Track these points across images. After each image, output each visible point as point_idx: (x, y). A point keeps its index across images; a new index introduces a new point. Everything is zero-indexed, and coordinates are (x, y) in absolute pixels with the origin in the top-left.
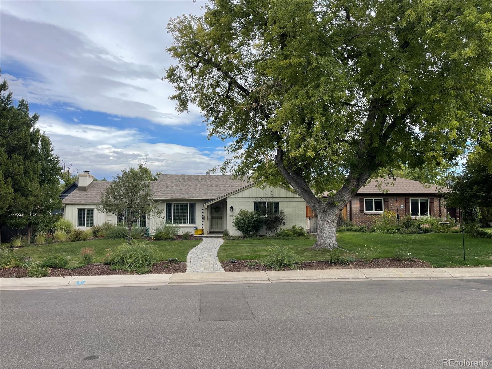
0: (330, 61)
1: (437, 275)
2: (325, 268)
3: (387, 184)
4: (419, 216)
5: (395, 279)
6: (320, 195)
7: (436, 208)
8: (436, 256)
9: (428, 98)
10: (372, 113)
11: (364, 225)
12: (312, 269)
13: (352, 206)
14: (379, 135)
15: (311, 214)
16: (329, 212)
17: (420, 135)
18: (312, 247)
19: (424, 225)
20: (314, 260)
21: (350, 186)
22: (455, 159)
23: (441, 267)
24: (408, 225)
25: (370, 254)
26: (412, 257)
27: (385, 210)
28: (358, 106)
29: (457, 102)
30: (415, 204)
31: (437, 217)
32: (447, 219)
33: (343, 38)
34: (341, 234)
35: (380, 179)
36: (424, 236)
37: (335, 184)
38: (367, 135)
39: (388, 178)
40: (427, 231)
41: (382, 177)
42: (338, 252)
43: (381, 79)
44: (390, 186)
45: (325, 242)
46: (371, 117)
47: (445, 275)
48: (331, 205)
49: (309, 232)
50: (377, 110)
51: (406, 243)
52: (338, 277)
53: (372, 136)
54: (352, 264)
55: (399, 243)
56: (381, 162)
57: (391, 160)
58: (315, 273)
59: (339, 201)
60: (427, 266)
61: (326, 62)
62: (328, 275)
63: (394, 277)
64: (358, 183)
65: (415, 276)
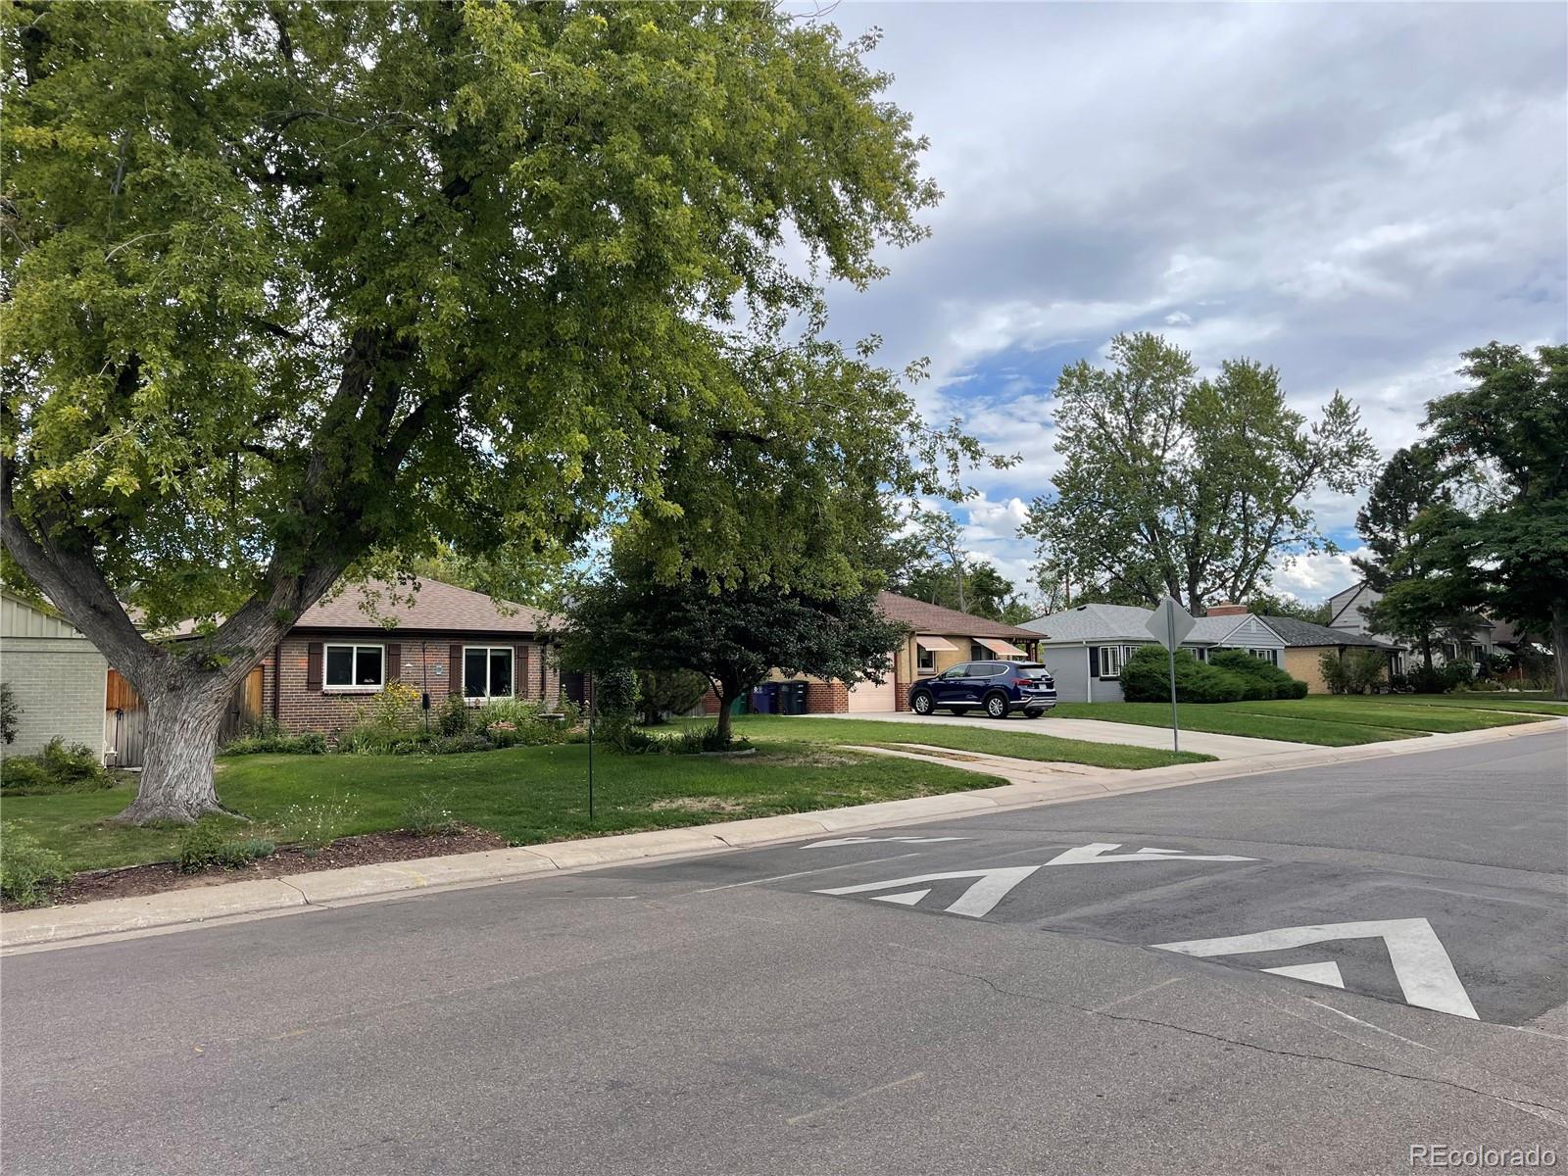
0: (208, 172)
1: (518, 867)
2: (160, 887)
3: (396, 599)
4: (487, 699)
5: (396, 897)
6: (165, 629)
7: (534, 676)
8: (521, 812)
9: (515, 356)
10: (355, 375)
11: (320, 731)
12: (111, 897)
13: (283, 669)
14: (374, 446)
15: (129, 697)
16: (191, 690)
17: (493, 461)
18: (118, 817)
19: (497, 724)
20: (119, 863)
21: (273, 603)
22: (581, 539)
23: (531, 843)
24: (455, 727)
25: (324, 823)
26: (453, 822)
27: (387, 680)
28: (312, 343)
29: (585, 380)
30: (476, 661)
31: (532, 701)
32: (560, 704)
33: (262, 108)
34: (234, 763)
35: (373, 584)
36: (496, 757)
37: (223, 596)
38: (334, 439)
39: (398, 583)
40: (505, 742)
41: (379, 578)
42: (215, 826)
43: (383, 272)
44: (402, 607)
45: (169, 797)
46: (352, 385)
47: (540, 864)
48: (201, 664)
49: (115, 765)
50: (369, 366)
51: (442, 781)
52: (207, 915)
53: (350, 446)
54: (261, 864)
55: (423, 782)
56: (377, 530)
57: (406, 525)
58: (121, 910)
59: (231, 654)
60: (492, 844)
61: (195, 171)
62: (170, 912)
63: (395, 888)
64: (301, 594)
65: (457, 879)
